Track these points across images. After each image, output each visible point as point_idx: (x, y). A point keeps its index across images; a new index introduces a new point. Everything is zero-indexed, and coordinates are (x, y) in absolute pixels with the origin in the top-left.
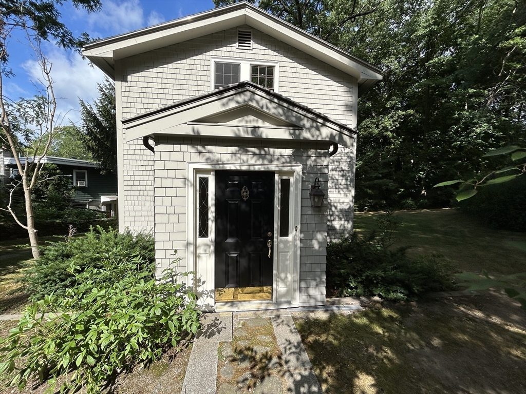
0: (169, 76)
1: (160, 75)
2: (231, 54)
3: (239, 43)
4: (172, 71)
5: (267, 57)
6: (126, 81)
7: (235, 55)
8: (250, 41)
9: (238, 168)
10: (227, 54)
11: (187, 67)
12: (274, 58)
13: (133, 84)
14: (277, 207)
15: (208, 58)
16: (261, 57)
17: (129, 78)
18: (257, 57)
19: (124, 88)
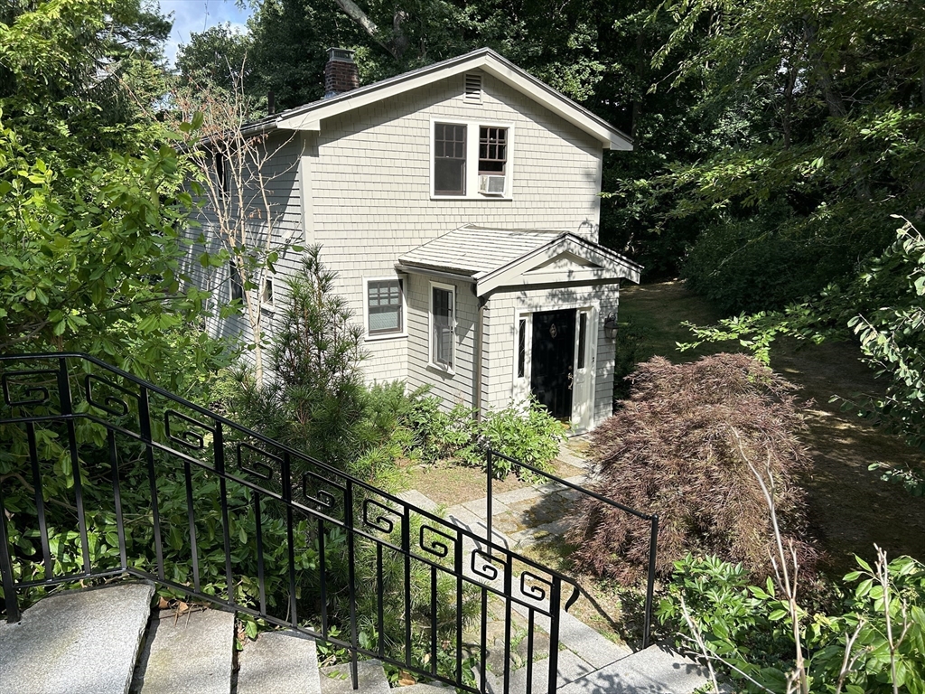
0: (375, 146)
1: (364, 145)
2: (456, 111)
3: (467, 93)
4: (381, 138)
5: (500, 115)
6: (317, 155)
7: (462, 112)
8: (479, 90)
9: (551, 309)
10: (451, 111)
11: (399, 131)
12: (507, 116)
13: (327, 160)
14: (577, 342)
15: (426, 117)
16: (493, 114)
17: (321, 149)
18: (488, 114)
19: (314, 168)
